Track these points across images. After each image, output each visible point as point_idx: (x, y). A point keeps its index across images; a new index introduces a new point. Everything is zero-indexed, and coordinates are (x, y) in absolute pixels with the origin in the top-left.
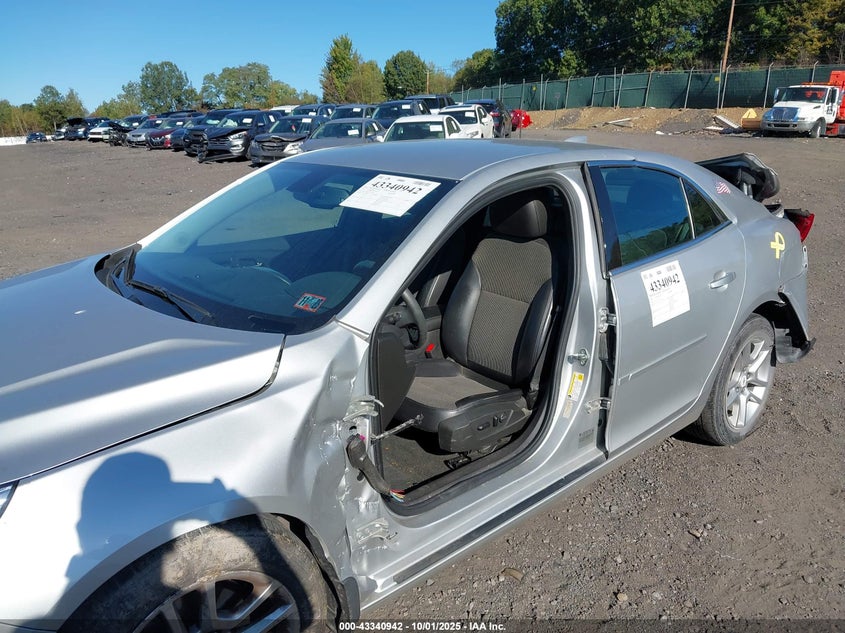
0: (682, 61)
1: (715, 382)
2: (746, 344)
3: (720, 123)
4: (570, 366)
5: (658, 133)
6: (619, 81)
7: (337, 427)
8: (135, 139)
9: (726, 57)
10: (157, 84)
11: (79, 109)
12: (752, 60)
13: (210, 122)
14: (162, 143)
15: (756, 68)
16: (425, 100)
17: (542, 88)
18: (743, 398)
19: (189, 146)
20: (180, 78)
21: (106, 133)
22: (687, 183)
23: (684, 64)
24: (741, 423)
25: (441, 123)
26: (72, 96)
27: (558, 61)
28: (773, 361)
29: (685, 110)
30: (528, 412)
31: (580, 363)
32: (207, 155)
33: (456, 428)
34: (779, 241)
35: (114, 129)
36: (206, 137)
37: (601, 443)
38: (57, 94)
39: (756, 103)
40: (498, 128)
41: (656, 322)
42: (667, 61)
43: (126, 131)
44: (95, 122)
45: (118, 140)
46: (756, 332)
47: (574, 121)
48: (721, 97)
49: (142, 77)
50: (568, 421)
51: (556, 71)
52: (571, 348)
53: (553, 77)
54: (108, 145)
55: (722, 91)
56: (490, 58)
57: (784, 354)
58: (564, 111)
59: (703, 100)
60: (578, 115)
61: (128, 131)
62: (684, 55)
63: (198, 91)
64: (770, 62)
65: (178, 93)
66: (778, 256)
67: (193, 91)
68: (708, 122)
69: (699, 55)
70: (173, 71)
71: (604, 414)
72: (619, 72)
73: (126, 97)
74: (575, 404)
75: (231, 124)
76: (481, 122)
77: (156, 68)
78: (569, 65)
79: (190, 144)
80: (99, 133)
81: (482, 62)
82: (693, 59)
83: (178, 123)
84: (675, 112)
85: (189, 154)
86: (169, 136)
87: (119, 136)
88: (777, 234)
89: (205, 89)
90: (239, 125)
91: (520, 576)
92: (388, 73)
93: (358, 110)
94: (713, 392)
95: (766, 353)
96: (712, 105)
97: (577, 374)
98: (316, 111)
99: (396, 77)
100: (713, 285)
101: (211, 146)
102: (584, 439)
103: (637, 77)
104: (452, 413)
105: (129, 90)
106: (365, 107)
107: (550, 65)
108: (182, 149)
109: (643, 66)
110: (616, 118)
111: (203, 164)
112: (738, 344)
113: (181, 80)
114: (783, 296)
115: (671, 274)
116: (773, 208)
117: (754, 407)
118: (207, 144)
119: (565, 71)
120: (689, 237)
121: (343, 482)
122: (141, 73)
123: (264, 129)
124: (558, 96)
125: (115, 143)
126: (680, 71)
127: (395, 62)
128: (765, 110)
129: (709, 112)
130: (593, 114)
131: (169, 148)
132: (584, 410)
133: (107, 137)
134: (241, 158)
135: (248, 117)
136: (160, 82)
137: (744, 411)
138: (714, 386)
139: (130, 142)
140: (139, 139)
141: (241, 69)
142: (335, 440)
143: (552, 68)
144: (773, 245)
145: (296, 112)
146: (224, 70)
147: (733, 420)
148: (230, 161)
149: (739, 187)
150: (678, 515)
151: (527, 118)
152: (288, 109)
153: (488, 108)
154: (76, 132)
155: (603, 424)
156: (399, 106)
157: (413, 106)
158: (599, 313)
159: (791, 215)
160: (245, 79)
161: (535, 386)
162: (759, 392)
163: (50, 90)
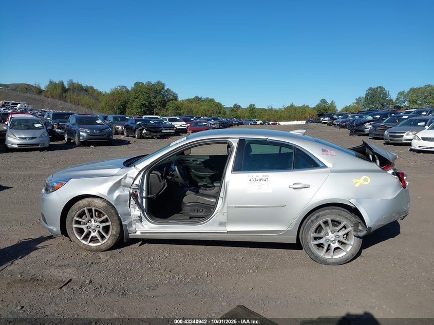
10: (372, 97)
14: (346, 125)
18: (333, 245)
20: (385, 94)
26: (332, 103)
31: (222, 198)
32: (355, 132)
38: (326, 103)
41: (249, 192)
43: (335, 119)
45: (331, 123)
49: (366, 94)
52: (221, 194)
63: (394, 100)
65: (383, 101)
67: (391, 100)
70: (382, 91)
73: (357, 103)
74: (218, 211)
75: (369, 118)
77: (374, 89)
80: (326, 120)
89: (397, 99)
101: (356, 128)
102: (221, 224)
105: (359, 100)
111: (350, 136)
113: (385, 95)
115: (264, 178)
118: (354, 127)
122: (366, 92)
125: (329, 124)
134: (367, 135)
135: (379, 115)
136: (376, 97)
137: (332, 251)
140: (338, 123)
141: (420, 88)
146: (411, 89)
148: (363, 135)
160: (422, 93)
163: (324, 101)
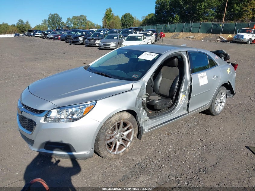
0: (211, 19)
1: (213, 100)
2: (220, 92)
3: (221, 38)
4: (182, 93)
5: (202, 41)
6: (192, 25)
7: (141, 98)
8: (49, 37)
9: (224, 19)
10: (53, 20)
11: (29, 27)
12: (232, 20)
13: (72, 33)
14: (58, 38)
15: (233, 22)
16: (135, 29)
17: (168, 26)
18: (219, 105)
19: (66, 40)
21: (40, 35)
22: (209, 56)
23: (212, 20)
24: (218, 111)
25: (141, 36)
26: (27, 23)
27: (173, 18)
28: (226, 97)
29: (211, 34)
30: (172, 103)
31: (184, 92)
32: (72, 43)
33: (158, 104)
34: (229, 70)
35: (43, 34)
36: (72, 37)
37: (188, 110)
38: (23, 22)
39: (232, 33)
40: (156, 38)
41: (200, 85)
42: (206, 19)
43: (46, 34)
44: (36, 31)
45: (44, 37)
46: (223, 90)
47: (178, 36)
48: (222, 31)
49: (49, 18)
50: (181, 104)
51: (173, 21)
52: (182, 90)
53: (172, 23)
54: (41, 38)
55: (222, 29)
56: (153, 16)
57: (229, 95)
58: (175, 33)
59: (216, 31)
60: (179, 34)
61: (47, 34)
62: (211, 17)
63: (65, 23)
64: (237, 21)
65: (59, 23)
66: (228, 73)
67: (63, 23)
68: (217, 38)
69: (216, 18)
70: (58, 17)
71: (188, 104)
72: (192, 22)
73: (43, 24)
74: (183, 101)
75: (79, 34)
76: (152, 36)
77: (53, 15)
78: (177, 19)
79: (67, 39)
80: (38, 35)
81: (150, 17)
82: (214, 19)
83: (62, 33)
84: (208, 35)
85: (66, 42)
86: (60, 37)
87: (44, 36)
88: (229, 68)
89: (67, 22)
90: (81, 34)
91: (170, 135)
92: (122, 19)
93: (116, 31)
94: (212, 103)
95: (225, 95)
96: (219, 33)
97: (183, 95)
98: (103, 31)
99: (124, 21)
100: (213, 78)
101: (74, 40)
102: (184, 109)
103: (197, 24)
104: (157, 102)
105: (45, 22)
106: (118, 30)
107: (171, 19)
108: (64, 40)
109: (199, 20)
110: (190, 35)
111: (71, 45)
112: (218, 92)
113: (60, 19)
114: (229, 82)
115: (204, 75)
116: (228, 63)
117: (222, 108)
118: (72, 39)
119: (176, 21)
120: (208, 68)
121: (141, 109)
122: (48, 17)
123: (89, 36)
124: (173, 29)
125: (43, 38)
126: (210, 22)
127: (124, 16)
128: (235, 35)
129: (218, 35)
130: (183, 34)
131: (60, 40)
132: (185, 103)
133: (41, 36)
134: (82, 44)
135: (84, 32)
136: (54, 20)
137: (219, 108)
138: (212, 101)
139: (48, 38)
140: (51, 37)
141: (78, 17)
142: (141, 101)
143: (172, 20)
144: (227, 71)
145: (97, 31)
146: (73, 17)
147: (216, 110)
148: (79, 44)
149: (221, 57)
150: (203, 127)
151: (164, 35)
152: (95, 30)
153: (154, 32)
154: (31, 34)
155: (188, 106)
156: (128, 30)
157: (132, 31)
158: (189, 82)
159: (233, 64)
160: (79, 20)
161: (174, 98)
162: (223, 104)
163: (21, 21)
